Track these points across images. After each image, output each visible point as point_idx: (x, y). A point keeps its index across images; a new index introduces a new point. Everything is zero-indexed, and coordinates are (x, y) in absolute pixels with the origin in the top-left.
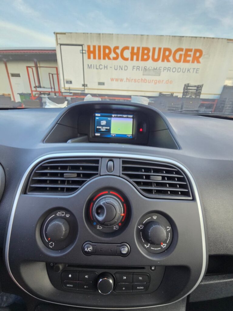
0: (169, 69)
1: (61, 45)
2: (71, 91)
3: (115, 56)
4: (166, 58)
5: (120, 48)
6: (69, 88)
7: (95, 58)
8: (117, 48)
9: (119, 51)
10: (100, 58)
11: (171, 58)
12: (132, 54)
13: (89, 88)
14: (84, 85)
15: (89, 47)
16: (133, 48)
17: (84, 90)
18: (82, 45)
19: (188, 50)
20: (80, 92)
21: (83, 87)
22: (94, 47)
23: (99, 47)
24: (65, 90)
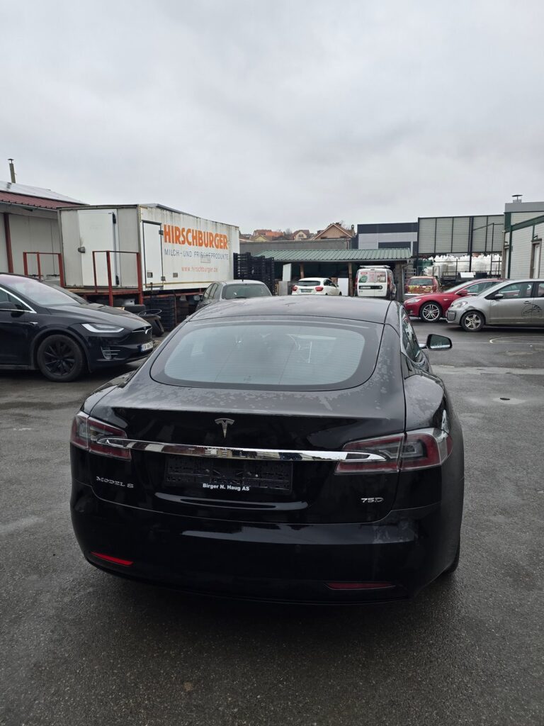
0: (214, 255)
1: (144, 222)
2: (153, 289)
3: (183, 239)
4: (211, 245)
5: (186, 230)
6: (151, 283)
7: (170, 242)
8: (183, 230)
9: (185, 233)
10: (173, 242)
11: (214, 243)
12: (194, 238)
13: (167, 282)
14: (163, 279)
15: (165, 226)
16: (193, 231)
17: (163, 286)
18: (159, 224)
19: (221, 236)
20: (159, 289)
21: (162, 282)
22: (169, 226)
23: (172, 227)
24: (146, 287)
